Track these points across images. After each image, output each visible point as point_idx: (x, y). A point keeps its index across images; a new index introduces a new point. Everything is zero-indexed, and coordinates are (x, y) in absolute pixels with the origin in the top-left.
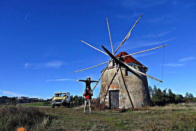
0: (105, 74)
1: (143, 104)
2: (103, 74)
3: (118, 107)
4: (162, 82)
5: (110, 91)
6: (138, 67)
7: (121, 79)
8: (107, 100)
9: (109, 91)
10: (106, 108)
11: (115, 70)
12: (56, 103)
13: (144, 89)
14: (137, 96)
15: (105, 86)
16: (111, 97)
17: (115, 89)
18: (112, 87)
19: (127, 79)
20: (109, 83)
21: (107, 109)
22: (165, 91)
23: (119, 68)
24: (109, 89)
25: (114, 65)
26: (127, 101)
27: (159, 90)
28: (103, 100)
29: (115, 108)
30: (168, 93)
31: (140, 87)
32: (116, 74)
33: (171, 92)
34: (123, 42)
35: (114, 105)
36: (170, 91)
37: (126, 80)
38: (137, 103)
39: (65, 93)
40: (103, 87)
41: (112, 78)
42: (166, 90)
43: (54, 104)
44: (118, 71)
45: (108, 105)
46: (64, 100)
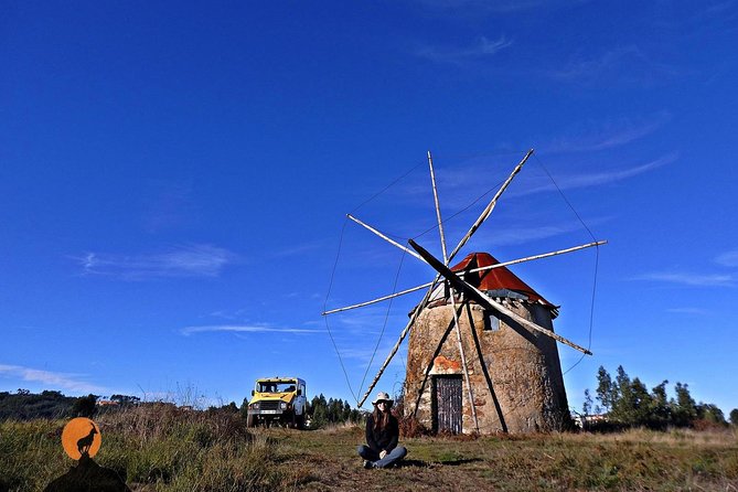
0: (419, 321)
1: (539, 423)
2: (413, 322)
3: (460, 429)
4: (589, 353)
5: (435, 378)
6: (525, 303)
7: (470, 338)
8: (426, 407)
9: (434, 376)
10: (422, 430)
11: (451, 309)
12: (263, 412)
13: (544, 373)
14: (521, 395)
15: (420, 362)
16: (439, 398)
17: (451, 371)
18: (441, 363)
19: (487, 339)
20: (432, 351)
21: (425, 434)
22: (660, 390)
23: (463, 303)
24: (433, 372)
25: (447, 295)
26: (489, 410)
27: (638, 387)
28: (413, 405)
29: (452, 433)
30: (676, 398)
31: (530, 367)
32: (453, 323)
33: (689, 397)
34: (475, 229)
35: (448, 423)
36: (683, 393)
37: (486, 344)
38: (519, 421)
39: (291, 382)
40: (413, 365)
41: (442, 335)
42: (666, 386)
43: (255, 416)
44: (459, 313)
45: (427, 422)
46: (288, 404)
